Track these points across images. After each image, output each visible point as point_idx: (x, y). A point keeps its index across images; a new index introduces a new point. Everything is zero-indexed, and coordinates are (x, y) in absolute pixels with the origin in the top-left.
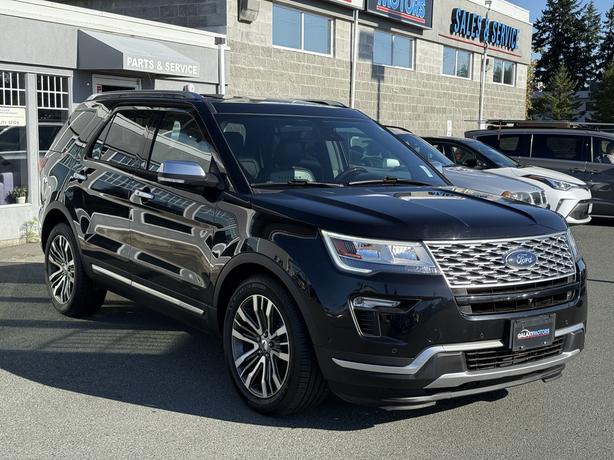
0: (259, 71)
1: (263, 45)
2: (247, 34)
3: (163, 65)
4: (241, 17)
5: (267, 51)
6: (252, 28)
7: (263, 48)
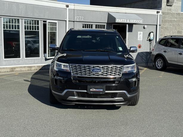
0: (174, 20)
1: (176, 12)
2: (170, 9)
3: (129, 20)
4: (168, 4)
5: (179, 14)
6: (172, 8)
7: (176, 13)
